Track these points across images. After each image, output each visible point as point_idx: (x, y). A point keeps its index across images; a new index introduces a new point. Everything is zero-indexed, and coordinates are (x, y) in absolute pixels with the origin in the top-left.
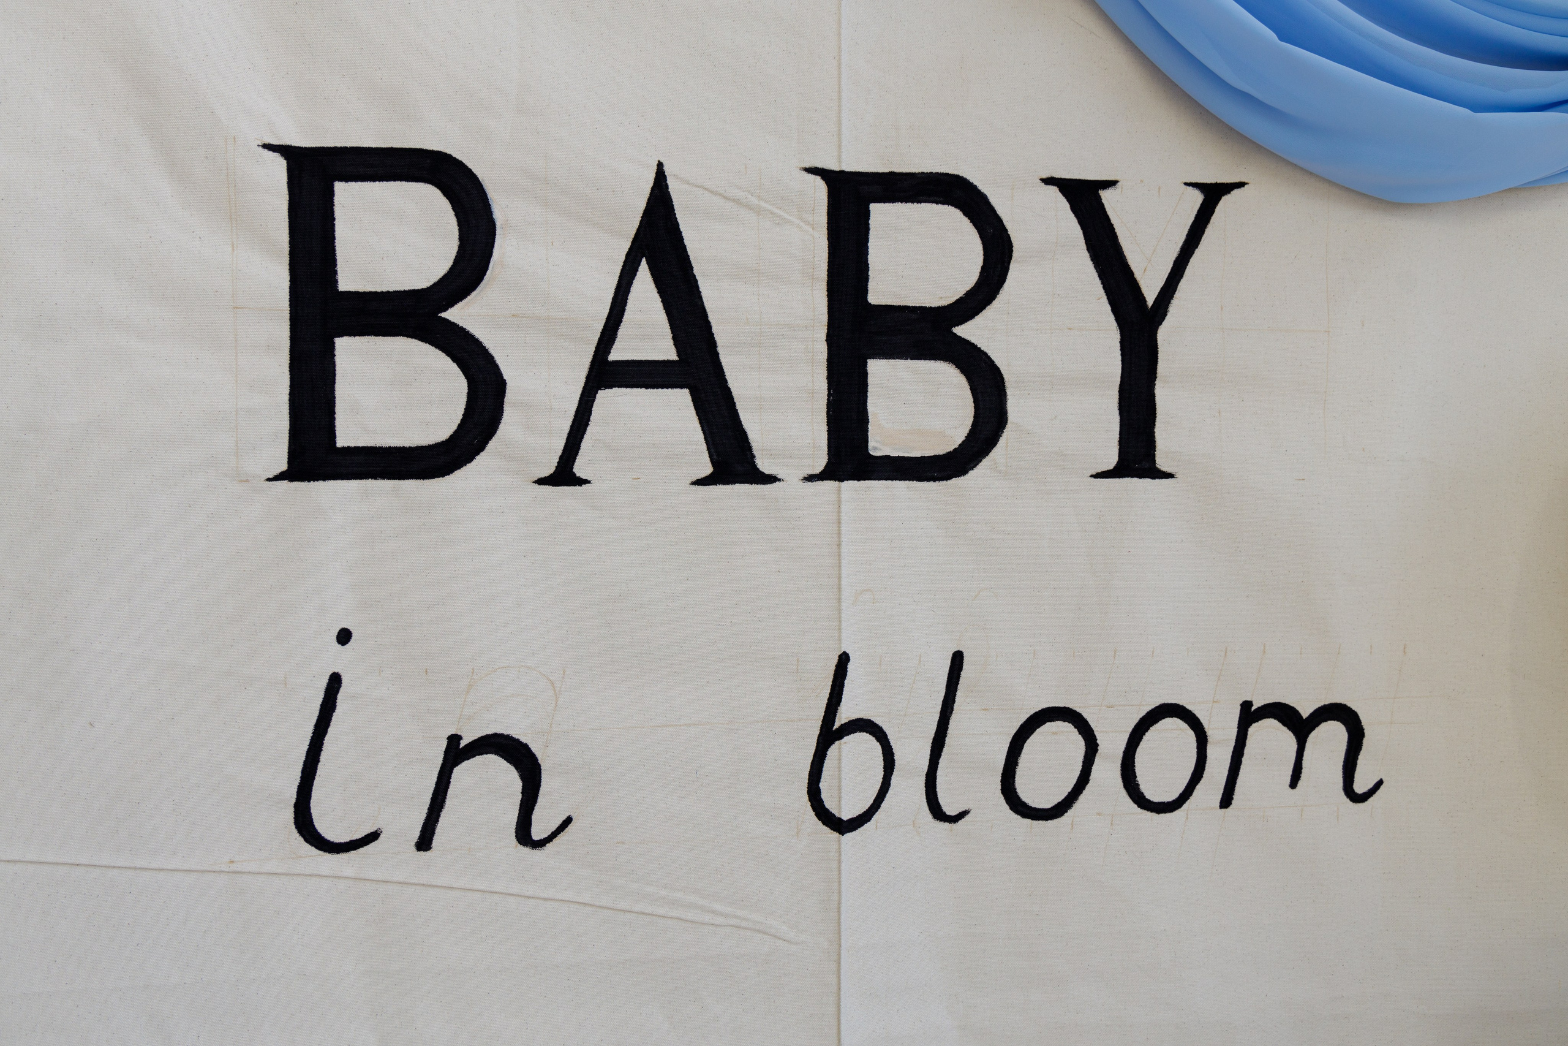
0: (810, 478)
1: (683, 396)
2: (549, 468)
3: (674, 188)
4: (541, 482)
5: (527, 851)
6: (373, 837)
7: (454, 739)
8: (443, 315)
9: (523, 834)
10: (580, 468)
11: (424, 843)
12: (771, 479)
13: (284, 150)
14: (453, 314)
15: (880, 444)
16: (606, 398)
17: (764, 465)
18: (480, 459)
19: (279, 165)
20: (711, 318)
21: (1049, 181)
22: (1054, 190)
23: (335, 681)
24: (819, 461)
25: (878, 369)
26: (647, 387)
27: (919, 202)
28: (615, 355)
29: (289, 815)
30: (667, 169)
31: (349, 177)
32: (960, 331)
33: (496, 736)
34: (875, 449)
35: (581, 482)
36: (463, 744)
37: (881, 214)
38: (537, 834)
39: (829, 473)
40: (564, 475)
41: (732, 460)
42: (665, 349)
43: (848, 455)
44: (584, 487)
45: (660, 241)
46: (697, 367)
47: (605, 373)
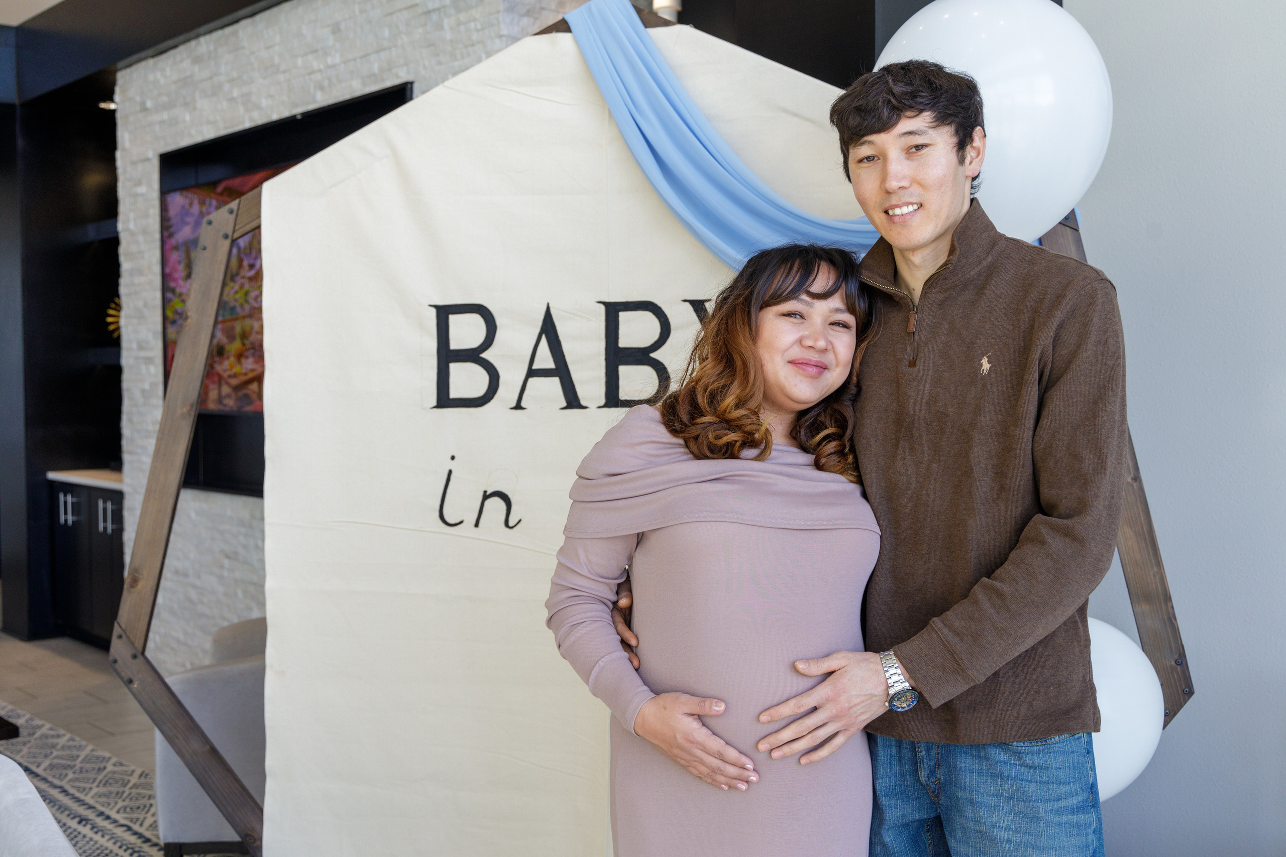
0: (600, 407)
1: (556, 380)
2: (514, 404)
3: (553, 311)
4: (512, 409)
5: (507, 530)
6: (461, 522)
7: (485, 492)
8: (481, 355)
9: (506, 524)
10: (523, 404)
11: (477, 525)
12: (585, 408)
13: (436, 307)
14: (484, 355)
15: (623, 395)
16: (532, 381)
17: (583, 403)
18: (492, 401)
19: (434, 311)
20: (565, 354)
21: (685, 301)
22: (687, 304)
23: (450, 472)
24: (602, 401)
25: (623, 369)
26: (545, 377)
27: (636, 310)
28: (535, 367)
29: (437, 514)
30: (550, 305)
31: (453, 313)
32: (653, 355)
33: (498, 491)
34: (622, 397)
35: (523, 409)
36: (488, 493)
37: (623, 316)
38: (511, 524)
39: (606, 406)
40: (518, 406)
41: (573, 401)
42: (551, 365)
43: (613, 399)
44: (525, 410)
45: (549, 329)
46: (561, 370)
47: (532, 373)
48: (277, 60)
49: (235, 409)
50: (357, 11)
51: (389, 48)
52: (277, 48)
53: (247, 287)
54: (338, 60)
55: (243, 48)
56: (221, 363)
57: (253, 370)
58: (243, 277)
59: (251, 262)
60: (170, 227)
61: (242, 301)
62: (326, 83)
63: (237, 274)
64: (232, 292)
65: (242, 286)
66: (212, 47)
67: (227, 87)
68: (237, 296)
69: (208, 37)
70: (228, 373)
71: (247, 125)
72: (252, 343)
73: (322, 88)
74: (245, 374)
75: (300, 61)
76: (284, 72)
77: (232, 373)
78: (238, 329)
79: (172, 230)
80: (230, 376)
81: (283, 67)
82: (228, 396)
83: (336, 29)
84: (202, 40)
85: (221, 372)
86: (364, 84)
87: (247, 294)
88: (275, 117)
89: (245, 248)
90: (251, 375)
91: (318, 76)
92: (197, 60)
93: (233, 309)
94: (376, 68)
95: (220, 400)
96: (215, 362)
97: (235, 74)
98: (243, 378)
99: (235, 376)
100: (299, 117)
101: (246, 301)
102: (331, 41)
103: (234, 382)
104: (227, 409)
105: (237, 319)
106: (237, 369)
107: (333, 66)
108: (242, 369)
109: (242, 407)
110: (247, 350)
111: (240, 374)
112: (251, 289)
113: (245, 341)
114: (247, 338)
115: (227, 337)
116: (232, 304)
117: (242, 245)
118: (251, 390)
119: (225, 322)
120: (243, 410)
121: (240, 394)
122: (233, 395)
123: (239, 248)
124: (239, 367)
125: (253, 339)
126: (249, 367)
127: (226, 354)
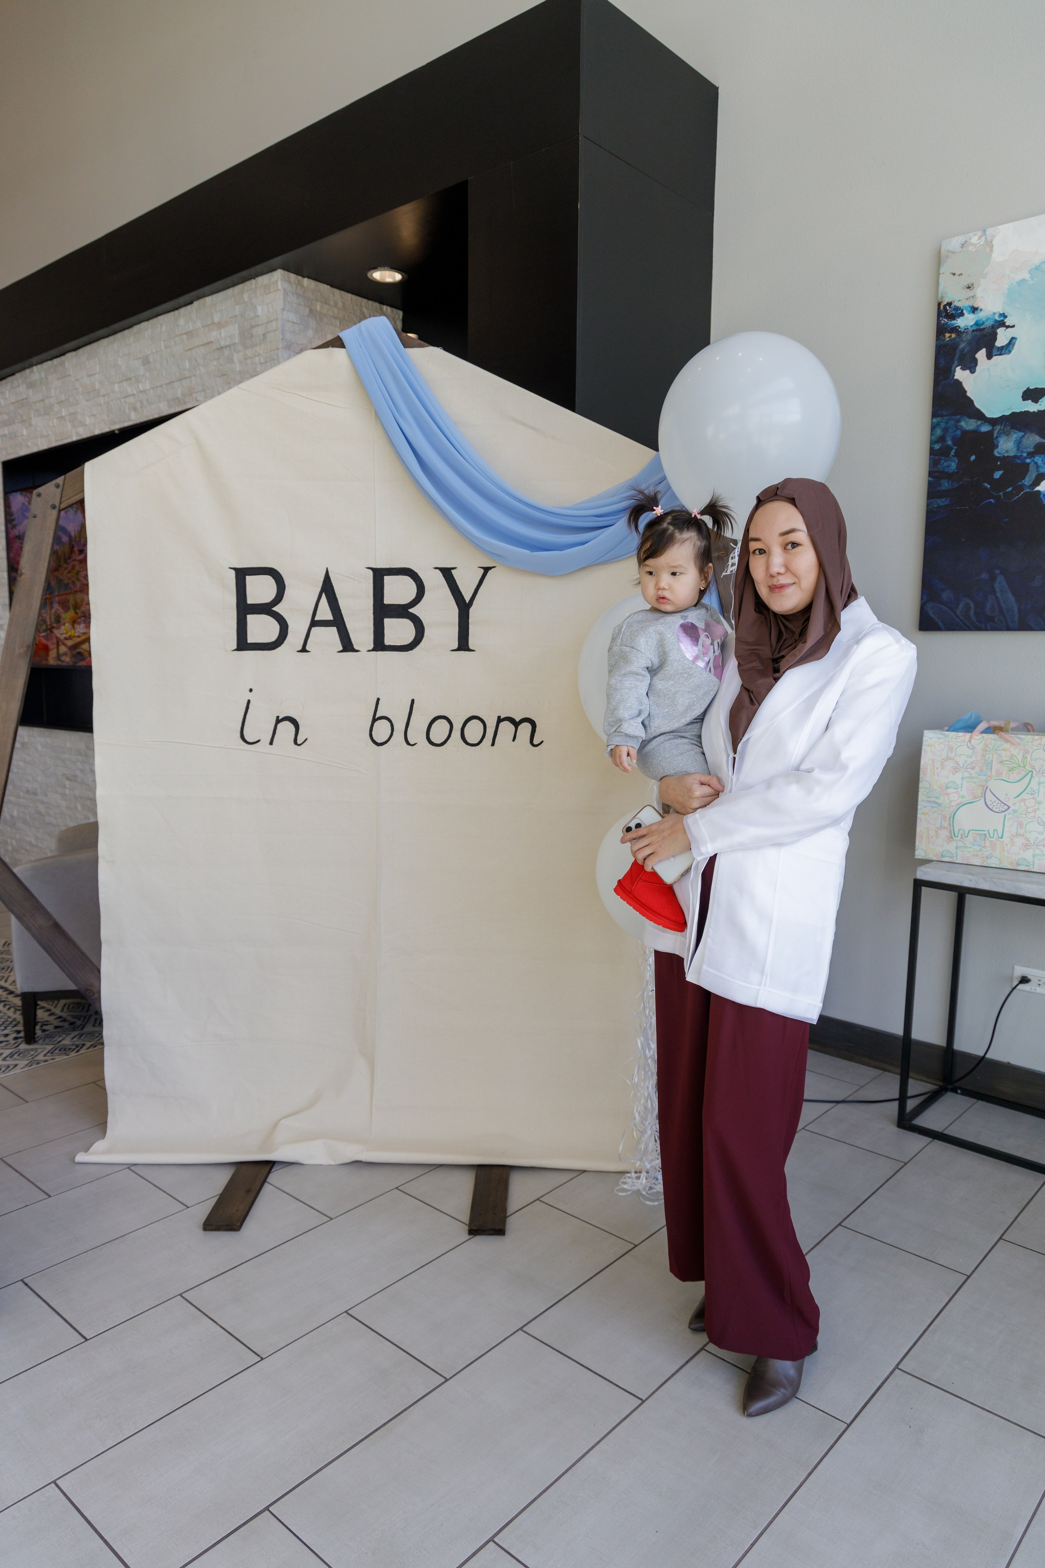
0: (369, 651)
1: (334, 629)
2: (300, 648)
3: (331, 574)
4: (298, 651)
5: (297, 746)
6: (259, 741)
7: (278, 717)
8: (273, 609)
9: (295, 742)
10: (307, 648)
11: (271, 743)
12: (358, 651)
13: (235, 569)
14: (276, 609)
15: (387, 642)
16: (315, 629)
17: (356, 647)
18: (282, 645)
19: (233, 572)
20: (341, 608)
21: (436, 568)
22: (438, 571)
23: (249, 701)
24: (371, 646)
25: (387, 622)
26: (325, 626)
27: (399, 575)
28: (316, 619)
29: (239, 734)
30: (329, 570)
31: (249, 575)
32: (410, 610)
33: (288, 717)
34: (387, 643)
35: (308, 652)
36: (280, 718)
37: (388, 579)
38: (299, 742)
39: (373, 650)
40: (304, 650)
41: (347, 646)
42: (329, 617)
43: (379, 645)
44: (309, 653)
45: (328, 588)
46: (338, 622)
47: (314, 623)
48: (97, 386)
49: (71, 664)
50: (163, 347)
51: (190, 377)
52: (97, 376)
53: (77, 568)
54: (148, 386)
55: (69, 375)
56: (58, 628)
57: (81, 634)
58: (74, 560)
59: (78, 548)
60: (14, 520)
62: (138, 405)
63: (70, 558)
64: (66, 572)
66: (43, 375)
67: (56, 408)
68: (70, 575)
69: (39, 366)
70: (64, 635)
71: (75, 438)
72: (83, 613)
73: (135, 409)
74: (79, 637)
75: (116, 387)
76: (104, 396)
77: (67, 636)
78: (72, 602)
79: (14, 523)
80: (66, 639)
81: (102, 392)
82: (65, 654)
83: (146, 361)
84: (35, 368)
85: (59, 635)
86: (169, 406)
87: (78, 574)
88: (97, 432)
89: (75, 538)
90: (83, 639)
91: (132, 400)
92: (31, 385)
93: (66, 585)
94: (179, 394)
95: (59, 657)
96: (54, 628)
97: (63, 397)
98: (75, 640)
99: (70, 638)
100: (117, 432)
101: (78, 579)
102: (142, 371)
103: (70, 643)
104: (64, 664)
105: (70, 594)
106: (72, 633)
107: (145, 391)
108: (75, 632)
109: (76, 662)
110: (79, 618)
111: (74, 637)
112: (81, 570)
113: (78, 611)
114: (79, 608)
115: (63, 608)
116: (66, 582)
117: (73, 534)
118: (84, 649)
119: (61, 595)
120: (77, 665)
121: (74, 652)
122: (69, 653)
123: (70, 537)
124: (73, 631)
125: (84, 608)
126: (82, 631)
127: (62, 621)
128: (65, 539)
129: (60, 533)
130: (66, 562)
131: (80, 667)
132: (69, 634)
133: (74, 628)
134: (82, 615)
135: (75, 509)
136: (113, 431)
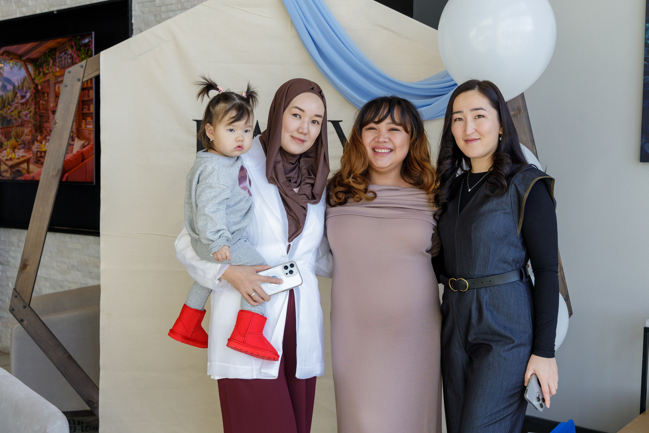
3: (260, 125)
13: (196, 121)
19: (195, 123)
30: (258, 122)
49: (10, 178)
53: (19, 109)
57: (23, 156)
58: (17, 103)
59: (23, 94)
61: (16, 116)
63: (13, 101)
64: (9, 111)
65: (16, 108)
68: (13, 113)
70: (5, 158)
71: (18, 15)
72: (23, 141)
74: (18, 159)
77: (9, 158)
78: (13, 133)
80: (7, 160)
82: (6, 171)
87: (19, 112)
88: (38, 12)
89: (19, 87)
90: (22, 159)
93: (10, 121)
98: (16, 161)
99: (11, 159)
100: (55, 12)
101: (19, 117)
103: (10, 163)
104: (4, 178)
105: (12, 127)
108: (15, 155)
109: (16, 177)
110: (19, 145)
111: (14, 159)
112: (23, 110)
113: (18, 140)
114: (20, 138)
115: (5, 138)
116: (9, 119)
117: (16, 84)
118: (22, 168)
119: (4, 128)
120: (16, 179)
121: (14, 170)
122: (9, 171)
123: (14, 87)
124: (13, 155)
125: (24, 138)
126: (21, 155)
127: (4, 148)
128: (10, 87)
129: (6, 83)
130: (9, 104)
131: (19, 181)
132: (10, 156)
133: (14, 151)
134: (23, 143)
135: (19, 66)
136: (53, 12)
